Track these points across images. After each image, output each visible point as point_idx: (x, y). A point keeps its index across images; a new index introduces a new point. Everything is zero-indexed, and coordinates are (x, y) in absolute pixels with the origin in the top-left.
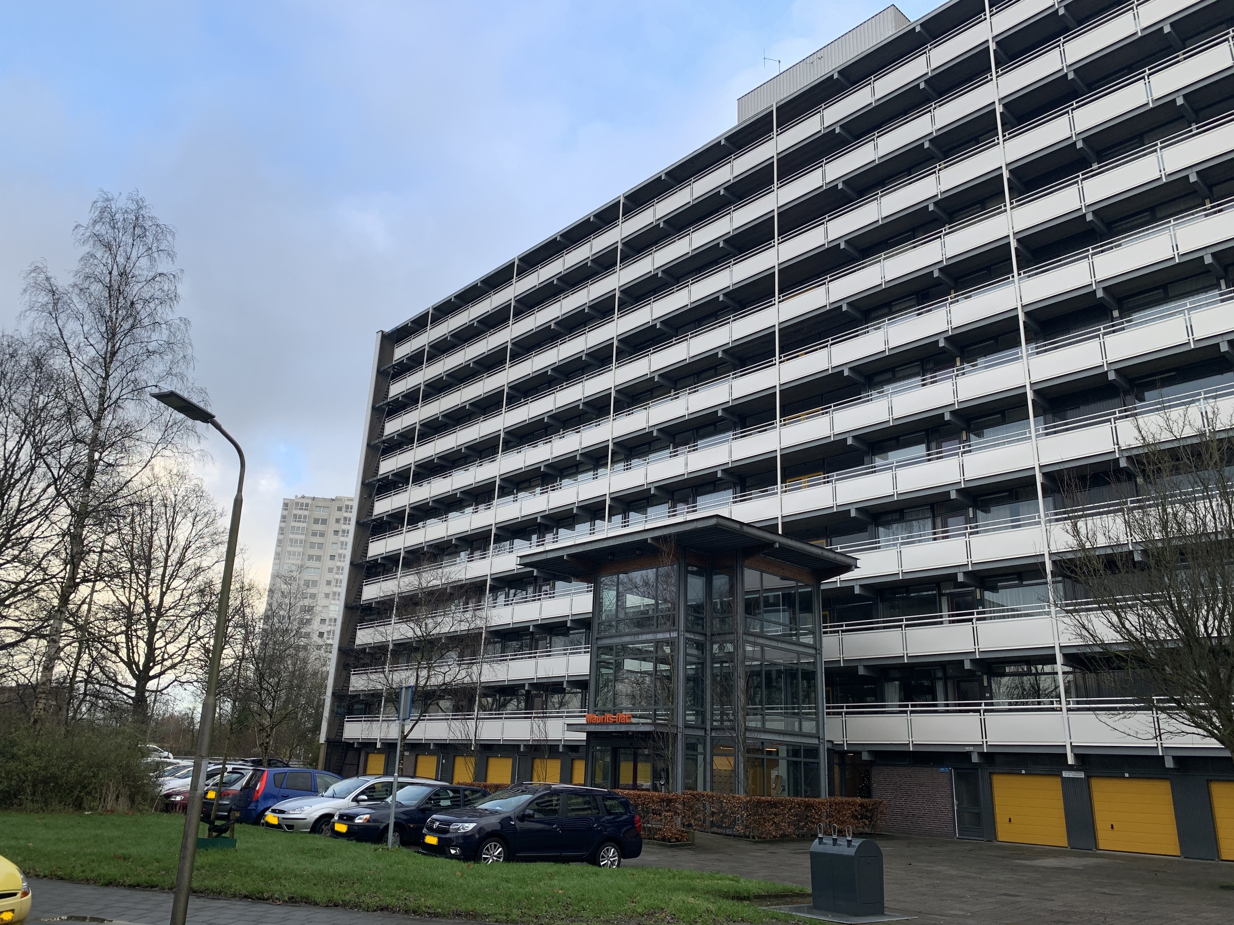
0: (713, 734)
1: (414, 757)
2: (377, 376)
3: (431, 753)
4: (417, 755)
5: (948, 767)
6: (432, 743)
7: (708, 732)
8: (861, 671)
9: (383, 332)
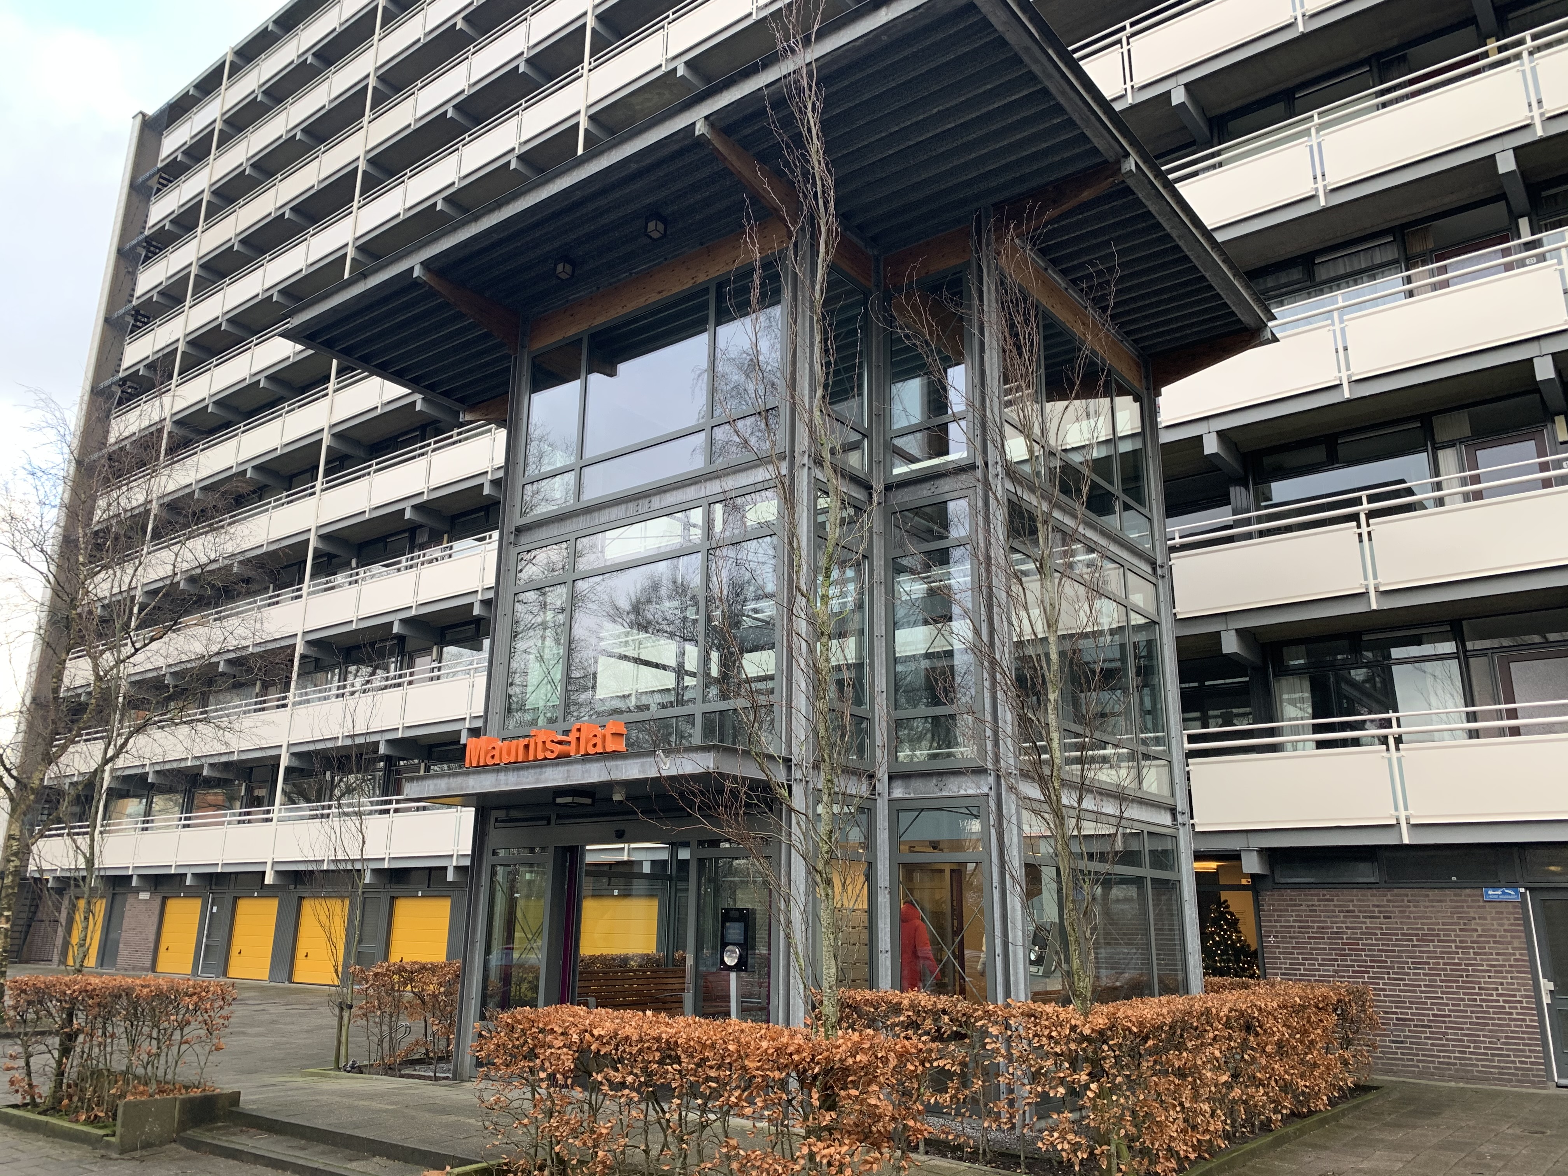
0: (898, 792)
1: (158, 901)
2: (129, 195)
3: (191, 893)
4: (165, 899)
5: (1515, 888)
6: (189, 872)
7: (882, 786)
8: (1230, 645)
9: (144, 115)
